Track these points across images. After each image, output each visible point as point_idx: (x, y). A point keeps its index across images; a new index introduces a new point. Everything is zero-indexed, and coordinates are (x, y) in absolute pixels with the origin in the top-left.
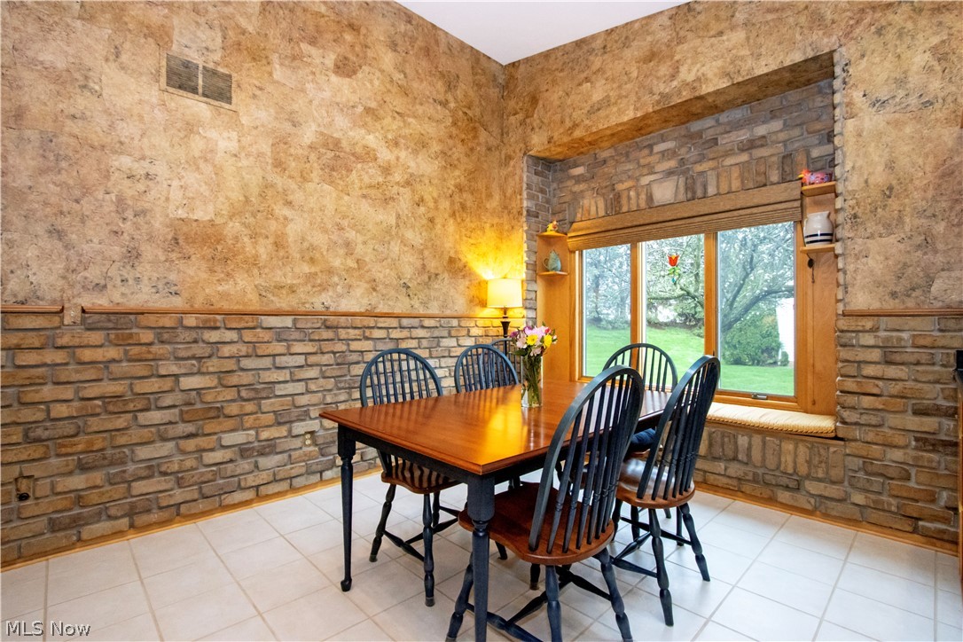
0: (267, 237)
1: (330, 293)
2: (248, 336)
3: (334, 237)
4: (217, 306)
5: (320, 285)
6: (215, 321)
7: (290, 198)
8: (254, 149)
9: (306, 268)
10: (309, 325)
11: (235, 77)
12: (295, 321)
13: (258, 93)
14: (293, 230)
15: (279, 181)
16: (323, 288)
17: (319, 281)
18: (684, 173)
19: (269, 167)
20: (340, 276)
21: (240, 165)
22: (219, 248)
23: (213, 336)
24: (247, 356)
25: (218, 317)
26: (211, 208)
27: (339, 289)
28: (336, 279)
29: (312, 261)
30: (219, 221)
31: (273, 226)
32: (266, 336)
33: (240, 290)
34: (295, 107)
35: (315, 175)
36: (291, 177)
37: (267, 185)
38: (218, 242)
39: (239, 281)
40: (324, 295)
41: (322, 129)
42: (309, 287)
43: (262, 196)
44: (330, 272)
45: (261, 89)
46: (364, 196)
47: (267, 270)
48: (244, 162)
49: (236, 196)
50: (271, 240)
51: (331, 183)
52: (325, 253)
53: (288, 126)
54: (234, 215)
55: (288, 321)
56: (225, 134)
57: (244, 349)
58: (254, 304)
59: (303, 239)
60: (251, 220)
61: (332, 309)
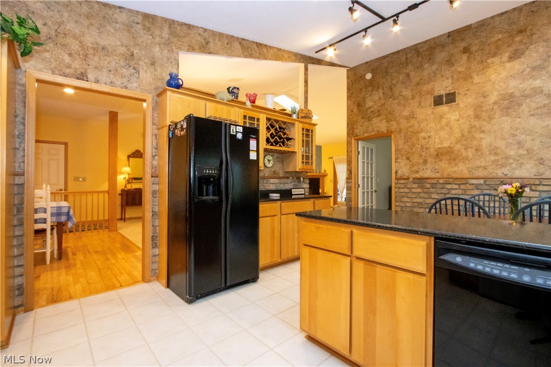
0: (472, 148)
1: (508, 168)
2: (462, 187)
3: (510, 141)
4: (452, 176)
5: (501, 165)
6: (450, 181)
7: (483, 129)
8: (465, 115)
9: (493, 158)
10: (493, 183)
11: (457, 91)
12: (485, 182)
13: (467, 92)
14: (484, 143)
15: (477, 124)
16: (503, 166)
17: (500, 163)
19: (473, 119)
20: (514, 160)
21: (460, 123)
22: (452, 155)
23: (449, 186)
24: (462, 194)
25: (451, 180)
26: (449, 142)
27: (514, 166)
28: (511, 161)
29: (496, 154)
30: (452, 146)
31: (475, 143)
32: (471, 187)
33: (461, 169)
34: (486, 89)
35: (497, 116)
36: (483, 120)
37: (472, 127)
38: (452, 153)
39: (460, 166)
40: (503, 169)
41: (501, 92)
42: (494, 166)
43: (470, 132)
44: (507, 158)
45: (468, 90)
46: (532, 115)
47: (472, 161)
48: (462, 121)
49: (458, 135)
50: (474, 148)
51: (507, 116)
52: (504, 149)
53: (482, 99)
54: (458, 142)
55: (482, 181)
56: (454, 114)
57: (460, 192)
58: (466, 174)
59: (491, 145)
60: (465, 142)
61: (508, 176)
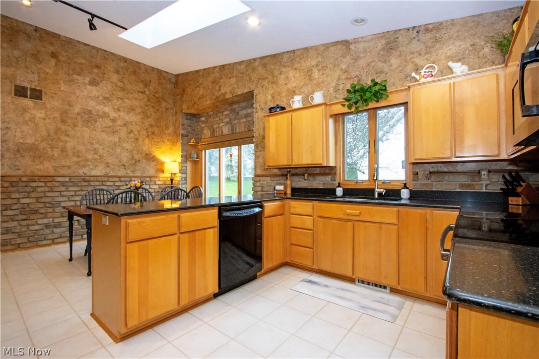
0: (58, 148)
1: (87, 168)
2: (49, 184)
3: (89, 147)
4: (36, 174)
5: (82, 165)
6: (35, 179)
7: (68, 133)
8: (52, 116)
9: (76, 159)
10: (77, 180)
11: (44, 90)
12: (70, 179)
13: (54, 95)
14: (69, 146)
15: (63, 127)
16: (84, 166)
17: (82, 164)
18: (231, 123)
19: (59, 122)
20: (91, 162)
21: (46, 122)
22: (37, 153)
23: (34, 184)
24: (49, 192)
25: (36, 178)
26: (33, 139)
27: (91, 167)
28: (89, 163)
29: (78, 156)
30: (37, 143)
31: (61, 144)
32: (57, 184)
33: (46, 167)
34: (71, 99)
35: (80, 124)
36: (68, 125)
37: (58, 129)
38: (37, 150)
39: (45, 164)
40: (83, 169)
41: (83, 107)
42: (77, 166)
43: (56, 133)
44: (87, 160)
45: (55, 94)
46: (103, 131)
47: (58, 160)
48: (48, 121)
49: (45, 134)
50: (60, 149)
51: (87, 127)
52: (84, 153)
53: (67, 107)
54: (43, 141)
55: (67, 179)
56: (40, 111)
57: (47, 189)
58: (52, 173)
59: (74, 148)
60: (51, 142)
61: (87, 174)
